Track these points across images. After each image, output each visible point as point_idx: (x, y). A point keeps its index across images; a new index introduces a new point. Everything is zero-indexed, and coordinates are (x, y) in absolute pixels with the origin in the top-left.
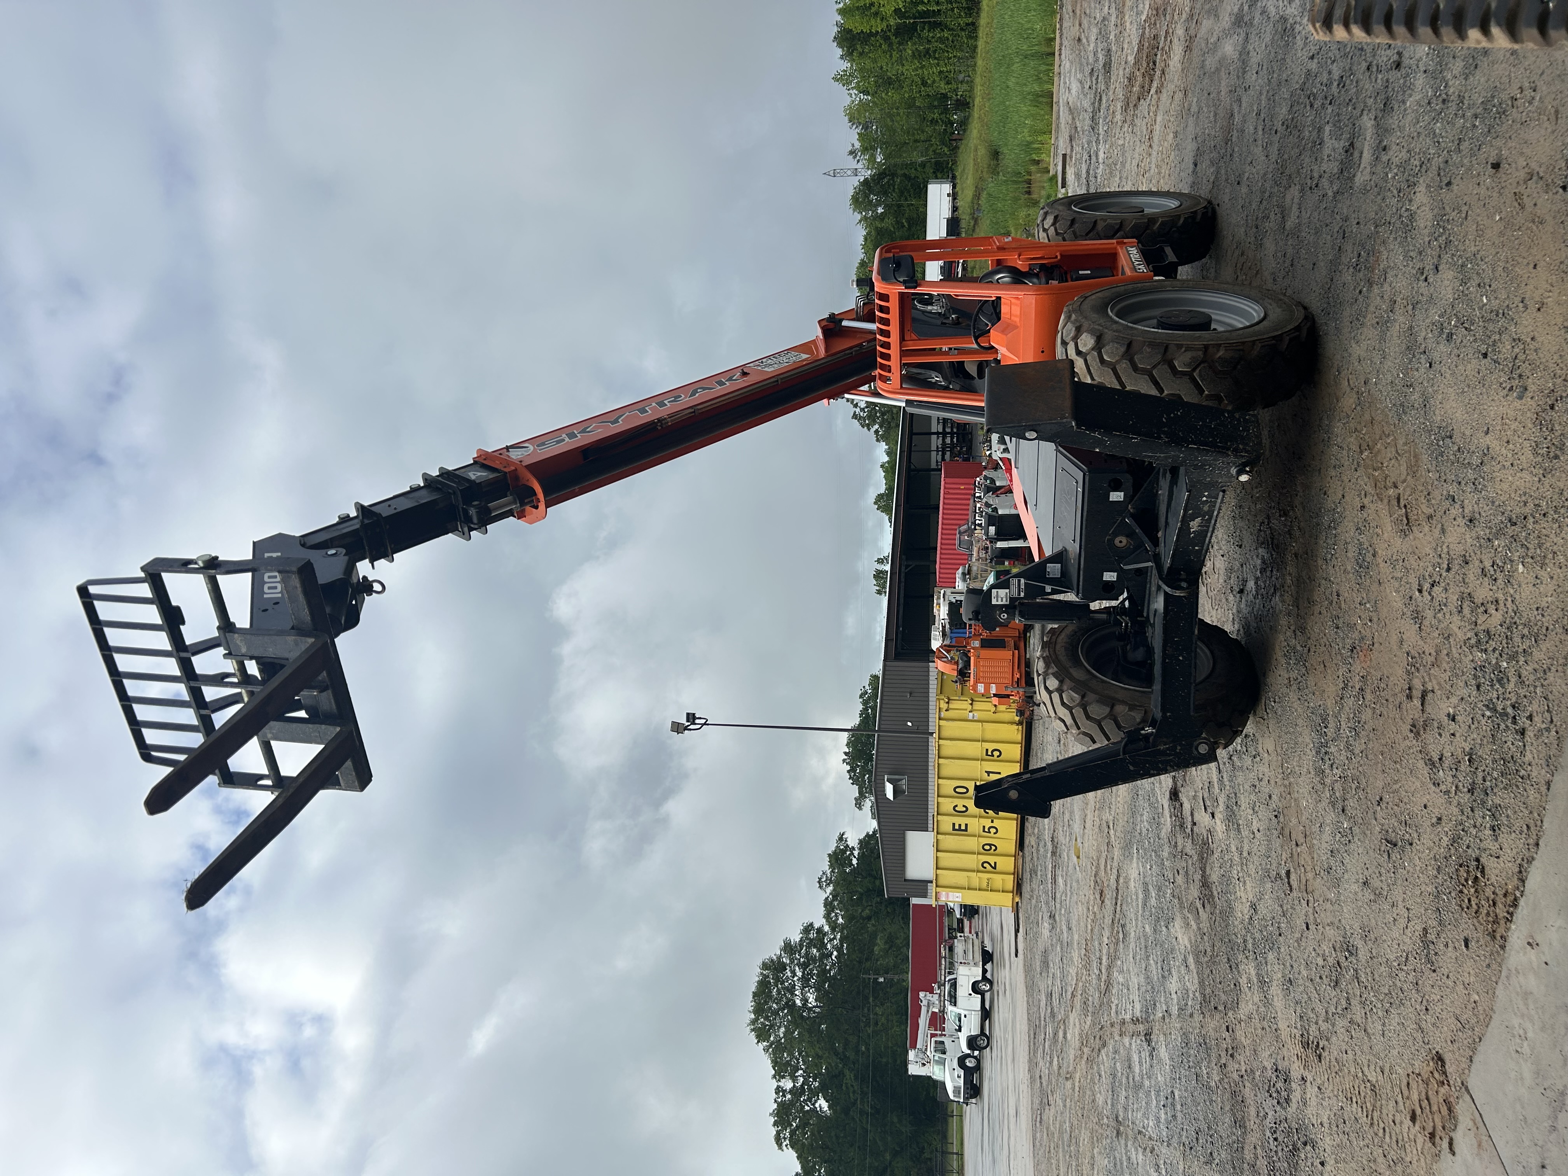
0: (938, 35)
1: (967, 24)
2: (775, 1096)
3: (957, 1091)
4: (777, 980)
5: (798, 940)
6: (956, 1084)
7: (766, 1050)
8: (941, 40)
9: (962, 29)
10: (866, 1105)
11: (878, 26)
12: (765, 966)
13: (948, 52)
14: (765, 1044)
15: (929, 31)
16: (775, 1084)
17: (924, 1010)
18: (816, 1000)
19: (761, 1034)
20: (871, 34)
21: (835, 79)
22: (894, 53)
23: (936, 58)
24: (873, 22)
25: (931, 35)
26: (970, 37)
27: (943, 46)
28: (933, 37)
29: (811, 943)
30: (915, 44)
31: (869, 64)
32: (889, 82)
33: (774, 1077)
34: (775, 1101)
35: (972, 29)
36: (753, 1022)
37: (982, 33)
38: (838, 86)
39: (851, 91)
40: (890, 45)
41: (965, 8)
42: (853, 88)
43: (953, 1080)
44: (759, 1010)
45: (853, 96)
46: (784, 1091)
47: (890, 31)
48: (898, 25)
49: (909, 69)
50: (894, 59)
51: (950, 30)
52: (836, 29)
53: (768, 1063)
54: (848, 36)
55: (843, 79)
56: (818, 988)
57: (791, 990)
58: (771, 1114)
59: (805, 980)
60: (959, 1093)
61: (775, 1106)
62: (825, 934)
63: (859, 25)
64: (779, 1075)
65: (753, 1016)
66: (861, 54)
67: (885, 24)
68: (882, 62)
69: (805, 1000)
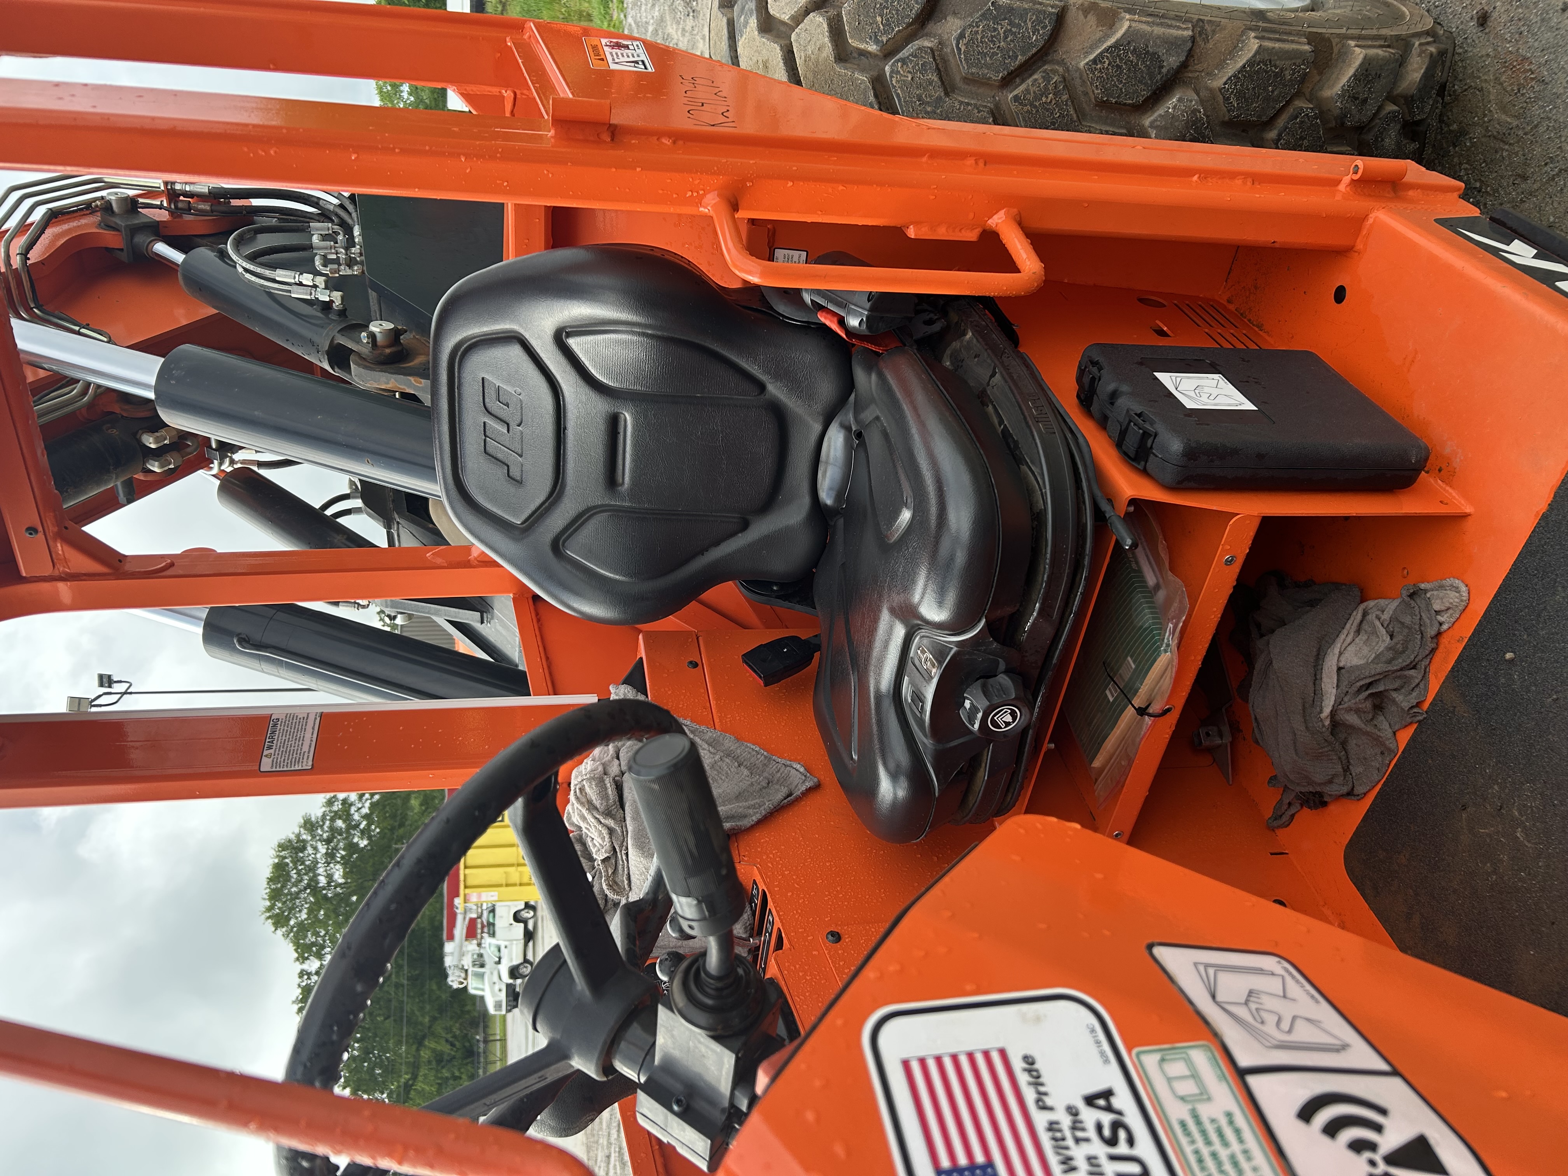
2: (298, 980)
3: (498, 1006)
4: (297, 861)
5: (320, 814)
6: (498, 999)
7: (285, 936)
10: (401, 979)
12: (282, 847)
14: (284, 929)
16: (298, 967)
17: (459, 918)
18: (344, 877)
19: (279, 921)
29: (336, 816)
33: (297, 959)
34: (299, 986)
36: (270, 909)
43: (493, 994)
44: (275, 895)
46: (309, 974)
53: (291, 947)
56: (345, 861)
57: (312, 868)
58: (294, 1002)
59: (330, 856)
60: (500, 1006)
61: (300, 991)
62: (351, 805)
64: (302, 959)
65: (268, 903)
69: (330, 877)
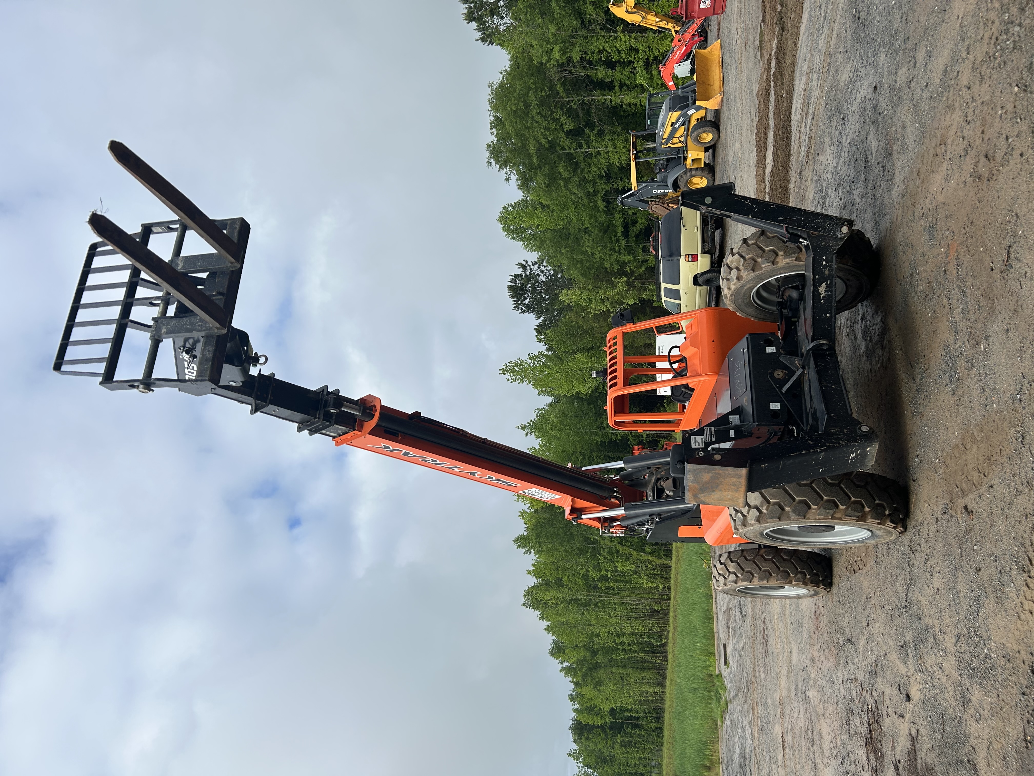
0: (638, 733)
1: (656, 728)
8: (640, 736)
9: (653, 731)
11: (599, 722)
13: (644, 744)
15: (632, 729)
20: (594, 727)
21: (569, 755)
22: (609, 741)
23: (636, 748)
24: (595, 718)
25: (633, 732)
26: (658, 736)
27: (640, 740)
28: (634, 734)
30: (622, 736)
31: (592, 746)
32: (605, 761)
35: (659, 731)
37: (666, 733)
38: (571, 760)
39: (579, 764)
40: (606, 735)
41: (654, 718)
42: (580, 762)
45: (581, 768)
47: (606, 726)
48: (611, 722)
49: (618, 753)
50: (608, 745)
51: (645, 730)
52: (571, 722)
54: (579, 726)
55: (572, 755)
63: (587, 720)
66: (587, 739)
67: (603, 721)
68: (601, 746)
